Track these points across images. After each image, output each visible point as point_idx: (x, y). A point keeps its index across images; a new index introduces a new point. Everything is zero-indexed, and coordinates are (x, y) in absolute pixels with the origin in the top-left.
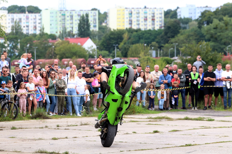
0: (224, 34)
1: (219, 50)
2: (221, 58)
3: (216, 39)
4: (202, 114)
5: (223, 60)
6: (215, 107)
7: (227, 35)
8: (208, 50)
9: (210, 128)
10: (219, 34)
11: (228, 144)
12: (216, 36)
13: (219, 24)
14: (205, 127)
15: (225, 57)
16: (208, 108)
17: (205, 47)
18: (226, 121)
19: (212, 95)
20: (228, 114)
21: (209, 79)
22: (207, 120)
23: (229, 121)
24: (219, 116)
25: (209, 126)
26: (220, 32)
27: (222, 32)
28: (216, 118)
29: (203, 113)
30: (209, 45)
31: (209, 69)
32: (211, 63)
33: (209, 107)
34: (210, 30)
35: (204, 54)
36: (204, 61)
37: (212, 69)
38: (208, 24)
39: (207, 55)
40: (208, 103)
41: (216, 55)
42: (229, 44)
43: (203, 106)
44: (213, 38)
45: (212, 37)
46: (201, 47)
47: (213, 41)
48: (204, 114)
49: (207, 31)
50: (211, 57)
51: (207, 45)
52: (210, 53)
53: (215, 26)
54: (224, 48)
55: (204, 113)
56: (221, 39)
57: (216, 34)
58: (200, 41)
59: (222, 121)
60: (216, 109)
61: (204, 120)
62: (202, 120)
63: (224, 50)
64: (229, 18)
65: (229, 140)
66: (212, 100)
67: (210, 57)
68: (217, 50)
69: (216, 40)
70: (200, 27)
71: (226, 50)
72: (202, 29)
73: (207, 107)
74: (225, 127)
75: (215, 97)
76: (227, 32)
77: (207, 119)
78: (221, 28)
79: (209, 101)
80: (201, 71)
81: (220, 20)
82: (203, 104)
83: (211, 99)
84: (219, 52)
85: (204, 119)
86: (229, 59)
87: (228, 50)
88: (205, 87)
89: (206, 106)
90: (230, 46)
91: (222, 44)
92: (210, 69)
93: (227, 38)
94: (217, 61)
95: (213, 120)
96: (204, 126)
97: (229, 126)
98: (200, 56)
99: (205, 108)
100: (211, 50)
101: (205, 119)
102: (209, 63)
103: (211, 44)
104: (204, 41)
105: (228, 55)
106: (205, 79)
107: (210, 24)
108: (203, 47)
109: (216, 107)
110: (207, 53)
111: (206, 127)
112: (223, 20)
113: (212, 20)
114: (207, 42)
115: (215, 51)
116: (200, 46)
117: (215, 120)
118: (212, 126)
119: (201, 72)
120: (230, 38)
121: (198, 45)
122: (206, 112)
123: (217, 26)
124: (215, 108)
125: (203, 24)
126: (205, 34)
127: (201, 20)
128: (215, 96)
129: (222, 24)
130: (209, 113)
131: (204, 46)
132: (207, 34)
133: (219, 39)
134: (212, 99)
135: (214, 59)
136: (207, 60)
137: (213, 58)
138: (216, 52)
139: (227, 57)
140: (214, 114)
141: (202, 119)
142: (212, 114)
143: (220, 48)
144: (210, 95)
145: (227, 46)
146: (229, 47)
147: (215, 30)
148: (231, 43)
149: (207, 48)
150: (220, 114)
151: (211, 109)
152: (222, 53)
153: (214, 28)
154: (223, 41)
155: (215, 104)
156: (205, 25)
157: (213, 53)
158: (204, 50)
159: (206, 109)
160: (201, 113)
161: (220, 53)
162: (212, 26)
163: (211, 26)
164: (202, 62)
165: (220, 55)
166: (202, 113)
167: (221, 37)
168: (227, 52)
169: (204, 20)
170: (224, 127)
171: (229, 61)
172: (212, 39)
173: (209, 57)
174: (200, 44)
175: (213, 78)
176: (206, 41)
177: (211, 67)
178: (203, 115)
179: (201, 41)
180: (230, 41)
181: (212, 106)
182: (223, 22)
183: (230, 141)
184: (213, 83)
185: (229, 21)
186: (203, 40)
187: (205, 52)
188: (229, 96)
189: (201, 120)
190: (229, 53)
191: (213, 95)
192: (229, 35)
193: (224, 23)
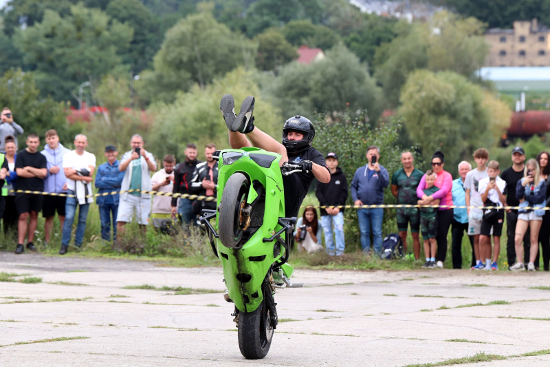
0: (73, 52)
1: (59, 93)
2: (65, 115)
3: (52, 64)
4: (9, 264)
5: (67, 122)
6: (44, 245)
7: (82, 54)
8: (31, 95)
9: (28, 302)
10: (59, 51)
11: (76, 343)
12: (52, 56)
13: (60, 24)
14: (17, 300)
15: (74, 112)
16: (25, 249)
17: (23, 84)
18: (72, 285)
19: (37, 214)
20: (77, 265)
21: (29, 171)
22: (21, 281)
23: (79, 285)
24: (53, 269)
25: (27, 296)
26: (62, 47)
27: (68, 46)
28: (46, 276)
29: (12, 261)
30: (33, 81)
31: (29, 144)
32: (37, 129)
33: (30, 246)
34: (35, 39)
35: (19, 106)
36: (18, 123)
37: (37, 144)
38: (30, 23)
39: (26, 108)
40: (27, 235)
41: (51, 106)
42: (86, 79)
43: (13, 242)
44: (43, 62)
45: (41, 58)
46: (12, 86)
47: (45, 70)
48: (14, 264)
49: (28, 43)
50: (38, 113)
51: (27, 80)
52: (35, 102)
53: (49, 30)
54: (73, 88)
55: (15, 260)
56: (66, 66)
57: (51, 50)
58: (9, 69)
59: (62, 283)
60: (48, 251)
61: (14, 281)
62: (11, 281)
63: (73, 94)
64: (86, 11)
65: (77, 335)
66: (37, 228)
67: (35, 113)
68: (53, 93)
69: (51, 67)
70: (9, 32)
71: (78, 95)
72: (15, 37)
73: (25, 246)
74: (69, 300)
75: (44, 219)
76: (81, 46)
77: (23, 278)
78: (65, 36)
79: (28, 230)
80: (11, 149)
81: (62, 15)
82: (13, 238)
83: (34, 223)
84: (59, 101)
85: (13, 278)
86: (86, 118)
87: (84, 95)
88: (20, 193)
89: (21, 242)
90: (87, 84)
91: (66, 79)
92: (33, 144)
93: (80, 62)
94: (53, 123)
95: (39, 281)
96: (14, 296)
97: (80, 298)
98: (10, 108)
99: (19, 250)
100: (36, 92)
101: (17, 278)
102: (32, 129)
103: (39, 76)
104: (19, 69)
105: (83, 108)
106: (20, 172)
107: (37, 25)
108: (18, 86)
109: (47, 246)
110: (26, 101)
111: (20, 300)
112: (70, 14)
113: (42, 14)
114: (29, 73)
115: (49, 96)
116: (10, 82)
117: (43, 280)
118: (34, 297)
119: (10, 151)
120: (87, 62)
121: (4, 78)
122: (21, 260)
123: (53, 28)
124: (43, 250)
125: (17, 23)
126: (22, 50)
127: (11, 13)
128: (44, 216)
129: (67, 25)
130: (29, 263)
131: (19, 83)
132: (28, 50)
133: (58, 65)
134: (37, 223)
135: (44, 118)
136: (26, 121)
137: (42, 114)
138: (51, 100)
139: (80, 112)
140: (41, 266)
141: (9, 278)
142: (37, 265)
143: (62, 88)
144: (33, 212)
145: (80, 83)
146: (86, 88)
147: (48, 40)
148: (90, 77)
149: (27, 89)
150: (56, 264)
151: (35, 250)
152: (66, 101)
153: (47, 36)
154: (70, 70)
155: (44, 239)
156: (24, 27)
157: (44, 101)
158: (19, 94)
159: (22, 251)
160: (6, 261)
161: (62, 103)
162: (41, 28)
163: (38, 29)
164: (14, 128)
165: (60, 108)
166: (10, 261)
167: (64, 60)
168: (80, 100)
169: (20, 13)
170: (66, 300)
171: (84, 125)
172: (40, 65)
173: (32, 114)
174: (10, 78)
175: (39, 167)
176: (24, 68)
177: (36, 139)
178: (11, 267)
179: (12, 68)
180: (88, 72)
181: (35, 244)
182: (70, 18)
183: (80, 338)
184: (40, 182)
185: (86, 17)
186: (15, 66)
187: (21, 99)
188: (80, 217)
189: (7, 281)
190: (84, 101)
191: (40, 215)
192: (87, 53)
193: (74, 23)
